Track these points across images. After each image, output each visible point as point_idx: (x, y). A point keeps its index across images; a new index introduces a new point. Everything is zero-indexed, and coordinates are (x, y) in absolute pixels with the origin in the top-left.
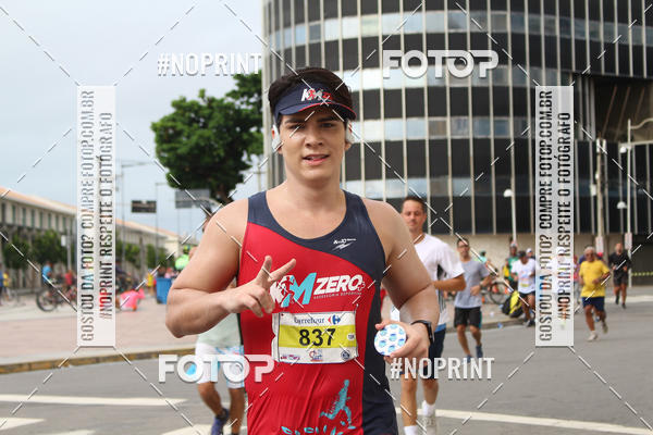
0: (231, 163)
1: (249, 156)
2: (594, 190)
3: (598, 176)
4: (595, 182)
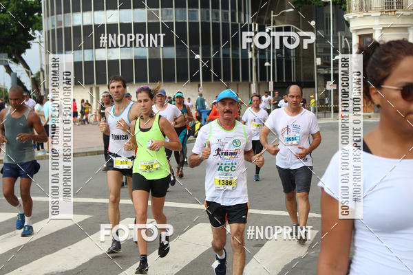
1: (33, 31)
2: (250, 55)
3: (253, 46)
4: (251, 50)
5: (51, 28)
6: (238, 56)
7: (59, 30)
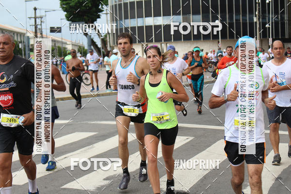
0: (94, 9)
1: (102, 6)
2: (255, 19)
3: (257, 13)
4: (256, 16)
5: (114, 4)
6: (246, 20)
7: (120, 5)
